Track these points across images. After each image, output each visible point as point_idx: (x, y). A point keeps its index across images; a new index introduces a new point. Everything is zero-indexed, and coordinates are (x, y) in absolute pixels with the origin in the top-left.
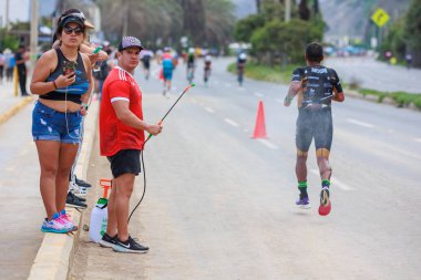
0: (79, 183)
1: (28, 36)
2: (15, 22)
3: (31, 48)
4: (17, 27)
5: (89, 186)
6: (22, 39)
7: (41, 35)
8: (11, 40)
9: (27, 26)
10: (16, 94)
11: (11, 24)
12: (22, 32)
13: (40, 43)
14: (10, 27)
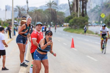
0: (26, 61)
1: (11, 23)
2: (8, 19)
3: (12, 26)
4: (8, 21)
5: (29, 62)
6: (10, 24)
7: (15, 23)
8: (7, 24)
9: (11, 20)
10: (9, 38)
12: (10, 22)
13: (14, 24)
14: (6, 21)
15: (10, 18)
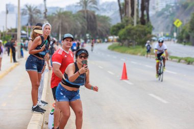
1: (16, 35)
2: (10, 29)
3: (18, 40)
4: (10, 31)
5: (47, 103)
6: (13, 36)
8: (8, 37)
9: (16, 30)
10: (11, 62)
11: (8, 29)
12: (13, 33)
13: (22, 38)
14: (7, 31)
15: (14, 27)
